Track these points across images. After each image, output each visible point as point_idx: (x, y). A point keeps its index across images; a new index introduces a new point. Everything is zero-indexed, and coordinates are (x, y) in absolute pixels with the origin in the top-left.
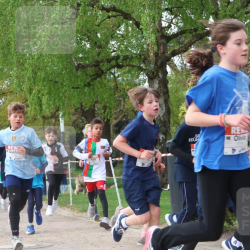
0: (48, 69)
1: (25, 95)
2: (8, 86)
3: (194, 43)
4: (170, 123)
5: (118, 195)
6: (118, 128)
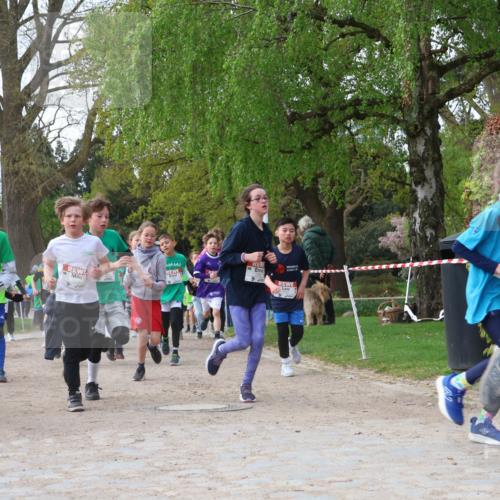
0: (242, 121)
1: (206, 164)
2: (178, 150)
3: (484, 76)
4: (443, 210)
5: (358, 327)
6: (355, 218)
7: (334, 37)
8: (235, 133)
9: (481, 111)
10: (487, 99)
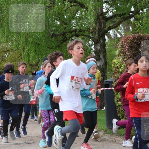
0: (34, 36)
3: (122, 22)
7: (69, 7)
8: (31, 41)
9: (121, 34)
10: (123, 30)
